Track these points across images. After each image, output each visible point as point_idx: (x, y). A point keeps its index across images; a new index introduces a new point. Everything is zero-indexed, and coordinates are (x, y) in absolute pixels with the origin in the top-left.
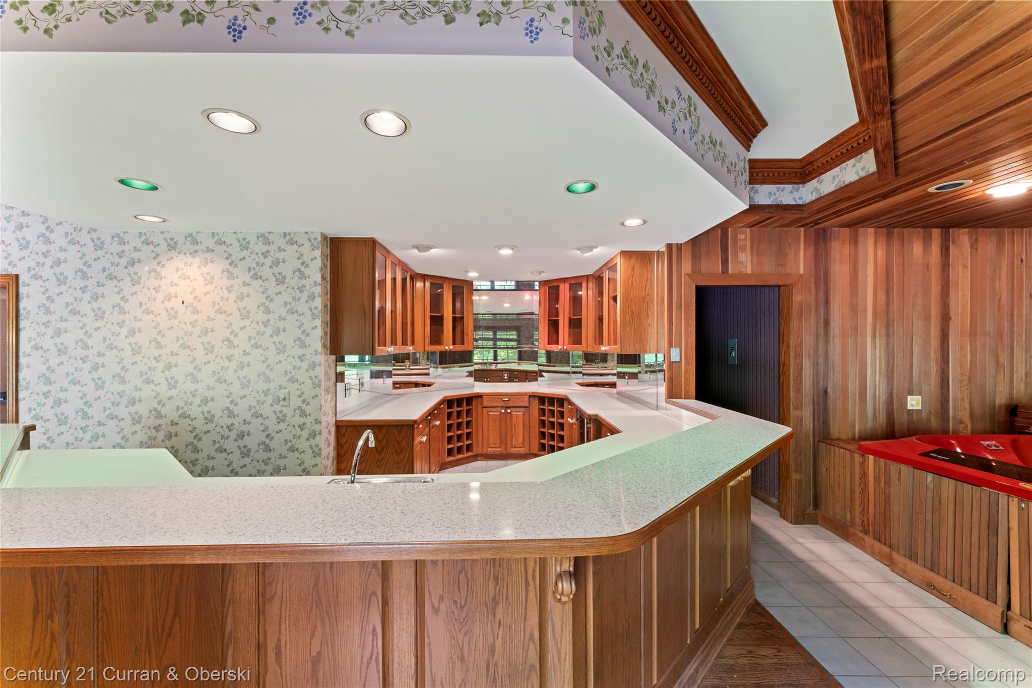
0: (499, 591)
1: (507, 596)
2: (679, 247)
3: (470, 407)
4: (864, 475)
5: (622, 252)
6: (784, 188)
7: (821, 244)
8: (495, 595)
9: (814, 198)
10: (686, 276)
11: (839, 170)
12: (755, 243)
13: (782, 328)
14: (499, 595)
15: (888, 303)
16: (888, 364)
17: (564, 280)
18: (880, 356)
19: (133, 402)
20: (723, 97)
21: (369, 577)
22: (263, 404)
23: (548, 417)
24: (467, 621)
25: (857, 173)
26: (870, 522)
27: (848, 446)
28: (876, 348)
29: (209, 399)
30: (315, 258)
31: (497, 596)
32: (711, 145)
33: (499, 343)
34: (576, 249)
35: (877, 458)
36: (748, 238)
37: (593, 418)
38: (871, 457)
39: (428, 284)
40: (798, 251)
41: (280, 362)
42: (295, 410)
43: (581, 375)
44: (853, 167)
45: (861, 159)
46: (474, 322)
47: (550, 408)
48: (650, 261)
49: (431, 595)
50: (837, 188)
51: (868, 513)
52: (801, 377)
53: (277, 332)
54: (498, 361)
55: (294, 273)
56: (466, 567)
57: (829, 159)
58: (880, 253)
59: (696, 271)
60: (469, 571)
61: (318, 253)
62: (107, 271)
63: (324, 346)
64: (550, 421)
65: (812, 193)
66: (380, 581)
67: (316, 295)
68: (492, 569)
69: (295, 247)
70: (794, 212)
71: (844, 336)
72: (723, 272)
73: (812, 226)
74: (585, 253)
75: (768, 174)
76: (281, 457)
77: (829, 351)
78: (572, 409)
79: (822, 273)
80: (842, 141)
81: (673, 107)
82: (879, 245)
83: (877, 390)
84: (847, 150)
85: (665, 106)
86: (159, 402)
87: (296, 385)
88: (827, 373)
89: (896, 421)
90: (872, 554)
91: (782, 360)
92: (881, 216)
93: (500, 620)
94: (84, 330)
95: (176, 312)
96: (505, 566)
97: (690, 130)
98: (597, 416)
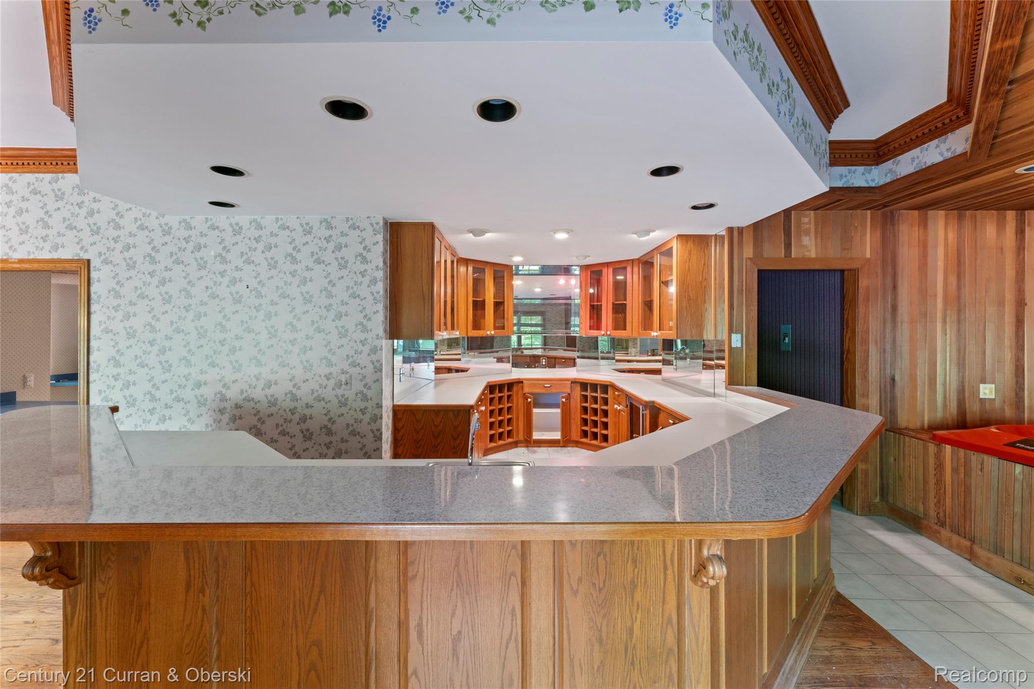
0: (638, 574)
1: (646, 579)
2: (741, 230)
3: (511, 393)
4: (940, 466)
5: (679, 236)
6: (855, 170)
7: (888, 227)
8: (634, 579)
9: (888, 180)
10: (748, 260)
11: (920, 151)
12: (820, 226)
13: (846, 313)
14: (637, 577)
15: (959, 288)
16: (959, 351)
17: (607, 264)
18: (951, 342)
19: (198, 385)
20: (815, 79)
21: (508, 558)
22: (325, 388)
23: (591, 404)
24: (606, 603)
25: (941, 154)
26: (947, 513)
27: (919, 436)
28: (946, 335)
29: (273, 383)
30: (377, 242)
31: (635, 580)
32: (803, 127)
33: (523, 329)
34: (633, 233)
35: (956, 448)
36: (813, 221)
37: (650, 404)
38: (948, 448)
39: (470, 269)
40: (865, 234)
41: (343, 346)
42: (357, 394)
43: (614, 361)
44: (936, 148)
45: (946, 140)
46: (514, 308)
47: (592, 394)
48: (708, 245)
49: (569, 577)
50: (917, 169)
51: (944, 505)
52: (867, 364)
53: (339, 316)
54: (523, 347)
55: (356, 258)
56: (604, 549)
57: (908, 140)
58: (951, 236)
59: (758, 254)
60: (608, 555)
61: (380, 238)
62: (174, 256)
63: (385, 331)
64: (592, 408)
65: (886, 175)
66: (519, 562)
67: (378, 280)
68: (630, 552)
69: (358, 232)
70: (866, 194)
71: (912, 322)
72: (785, 257)
73: (880, 209)
74: (641, 237)
75: (840, 156)
76: (343, 440)
77: (897, 337)
78: (619, 395)
79: (890, 256)
80: (925, 121)
81: (777, 90)
82: (950, 228)
83: (948, 377)
84: (930, 130)
85: (773, 89)
86: (224, 385)
87: (358, 369)
88: (895, 360)
89: (967, 410)
90: (950, 547)
91: (846, 347)
92: (957, 198)
93: (638, 603)
94: (152, 314)
95: (241, 297)
96: (643, 549)
97: (789, 112)
98: (653, 402)
